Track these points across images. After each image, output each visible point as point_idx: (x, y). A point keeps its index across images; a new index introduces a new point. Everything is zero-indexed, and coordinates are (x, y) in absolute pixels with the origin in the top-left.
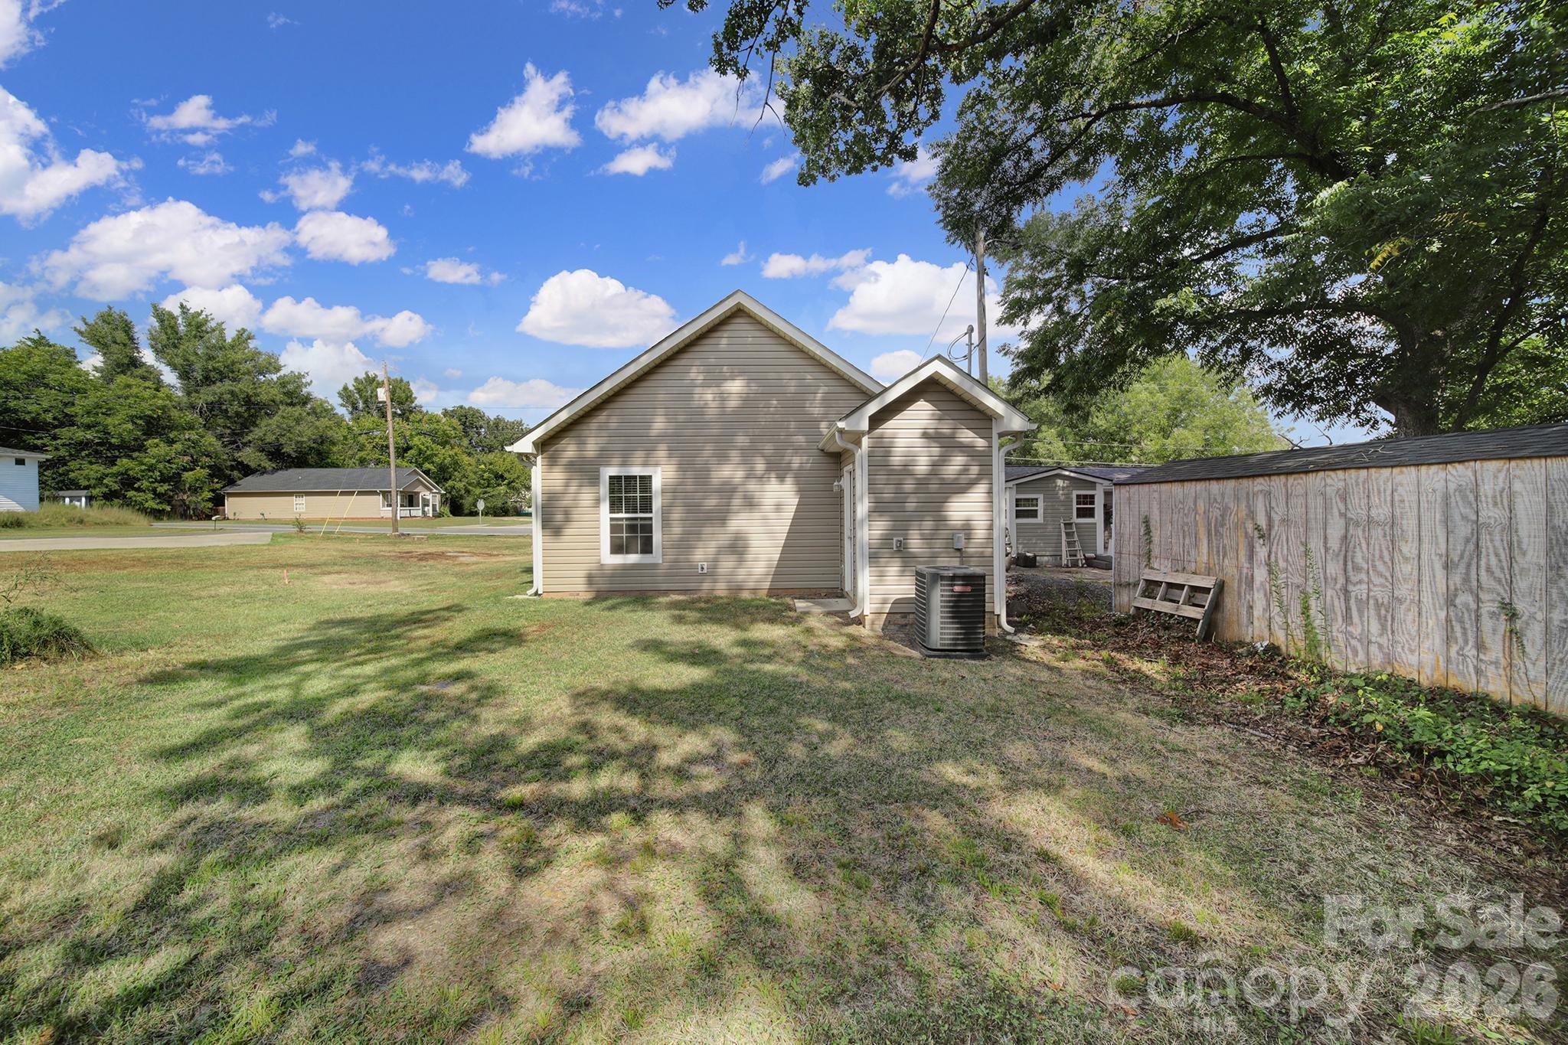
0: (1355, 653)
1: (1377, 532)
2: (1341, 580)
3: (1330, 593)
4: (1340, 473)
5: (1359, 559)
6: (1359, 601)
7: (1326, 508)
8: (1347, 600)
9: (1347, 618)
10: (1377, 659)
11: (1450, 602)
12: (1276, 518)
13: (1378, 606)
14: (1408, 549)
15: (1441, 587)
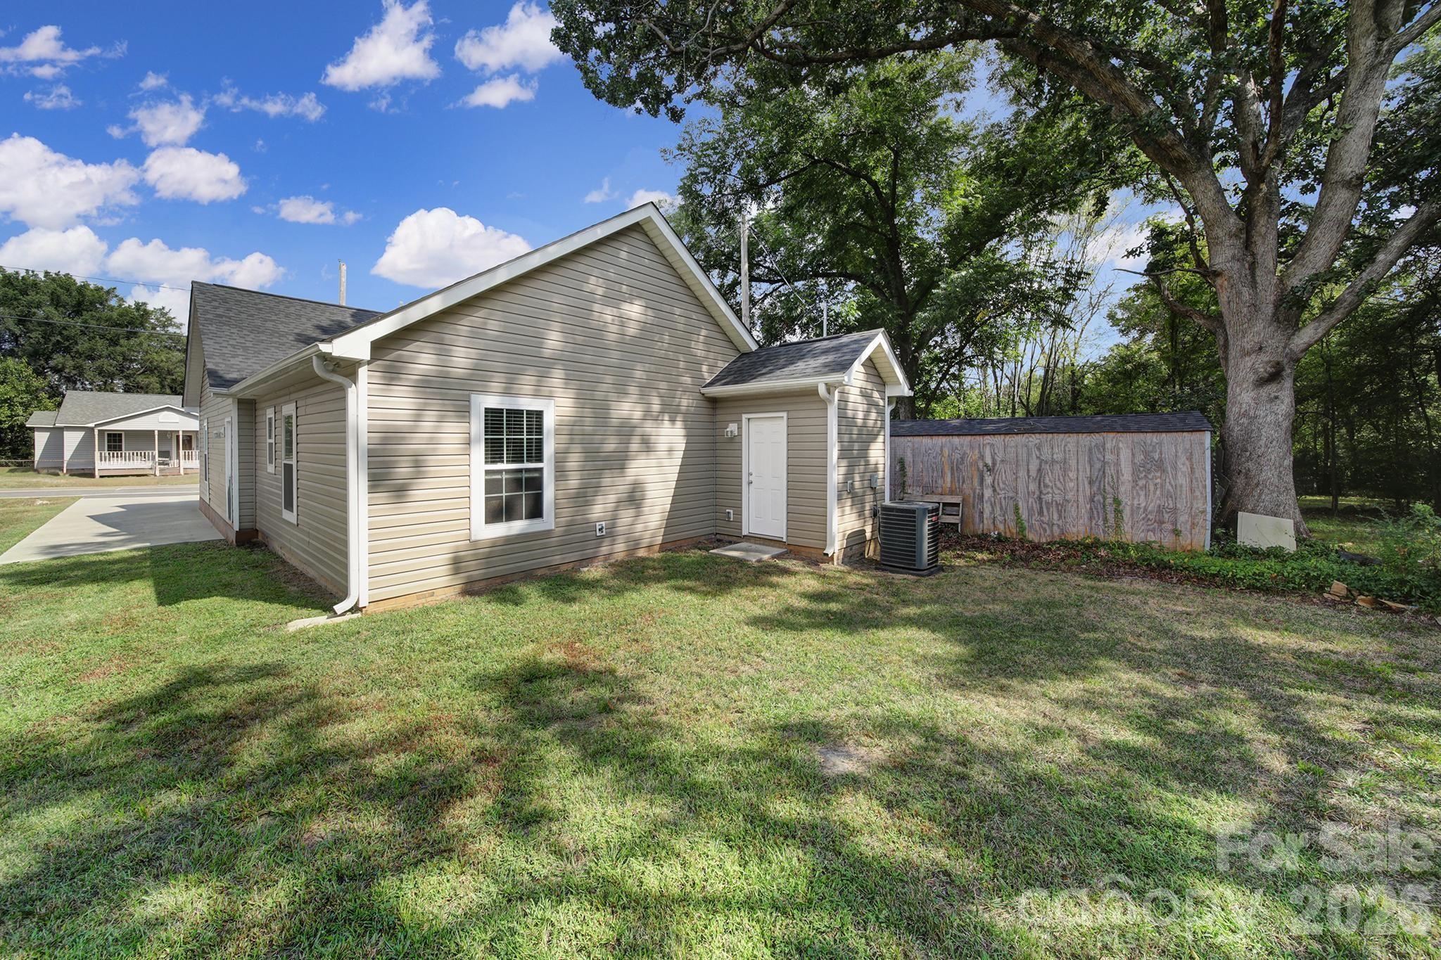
0: (1045, 530)
1: (1057, 467)
2: (1037, 493)
3: (1030, 500)
4: (1037, 435)
5: (1047, 481)
6: (1047, 503)
7: (1029, 454)
8: (1041, 504)
9: (1041, 513)
10: (1056, 531)
11: (1092, 500)
12: (998, 460)
13: (1057, 505)
14: (1072, 475)
15: (1088, 493)
